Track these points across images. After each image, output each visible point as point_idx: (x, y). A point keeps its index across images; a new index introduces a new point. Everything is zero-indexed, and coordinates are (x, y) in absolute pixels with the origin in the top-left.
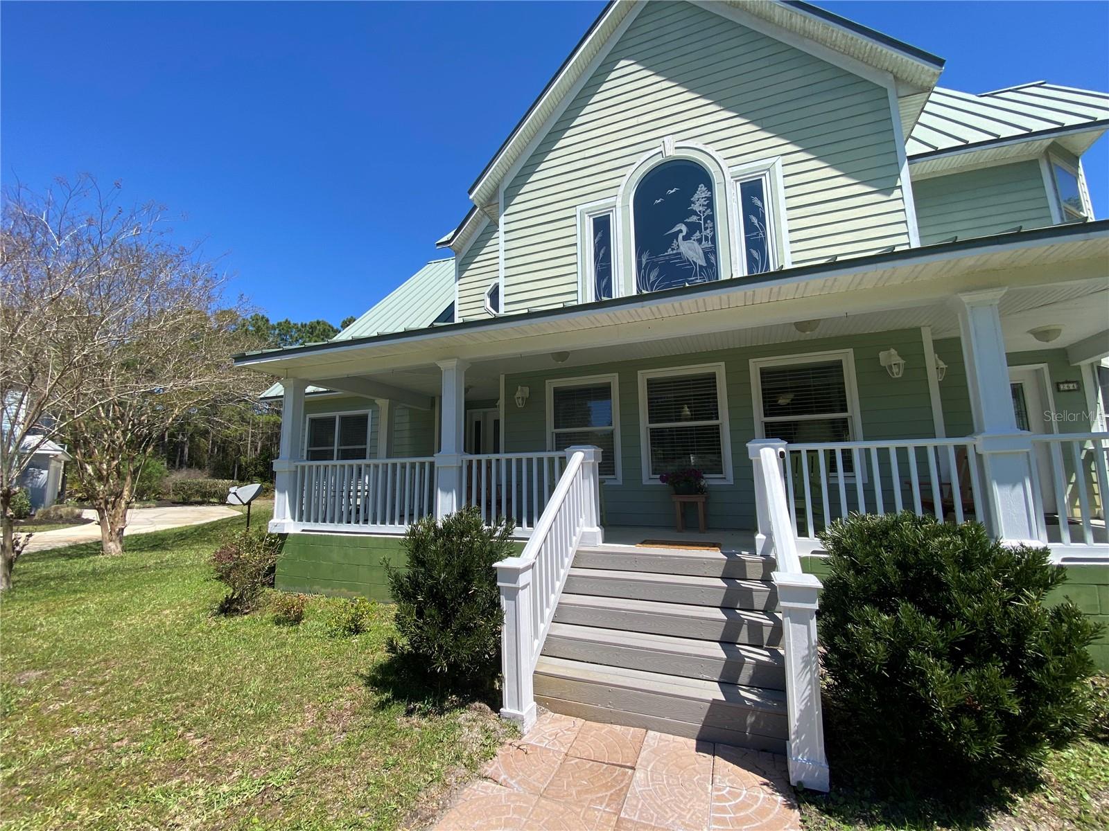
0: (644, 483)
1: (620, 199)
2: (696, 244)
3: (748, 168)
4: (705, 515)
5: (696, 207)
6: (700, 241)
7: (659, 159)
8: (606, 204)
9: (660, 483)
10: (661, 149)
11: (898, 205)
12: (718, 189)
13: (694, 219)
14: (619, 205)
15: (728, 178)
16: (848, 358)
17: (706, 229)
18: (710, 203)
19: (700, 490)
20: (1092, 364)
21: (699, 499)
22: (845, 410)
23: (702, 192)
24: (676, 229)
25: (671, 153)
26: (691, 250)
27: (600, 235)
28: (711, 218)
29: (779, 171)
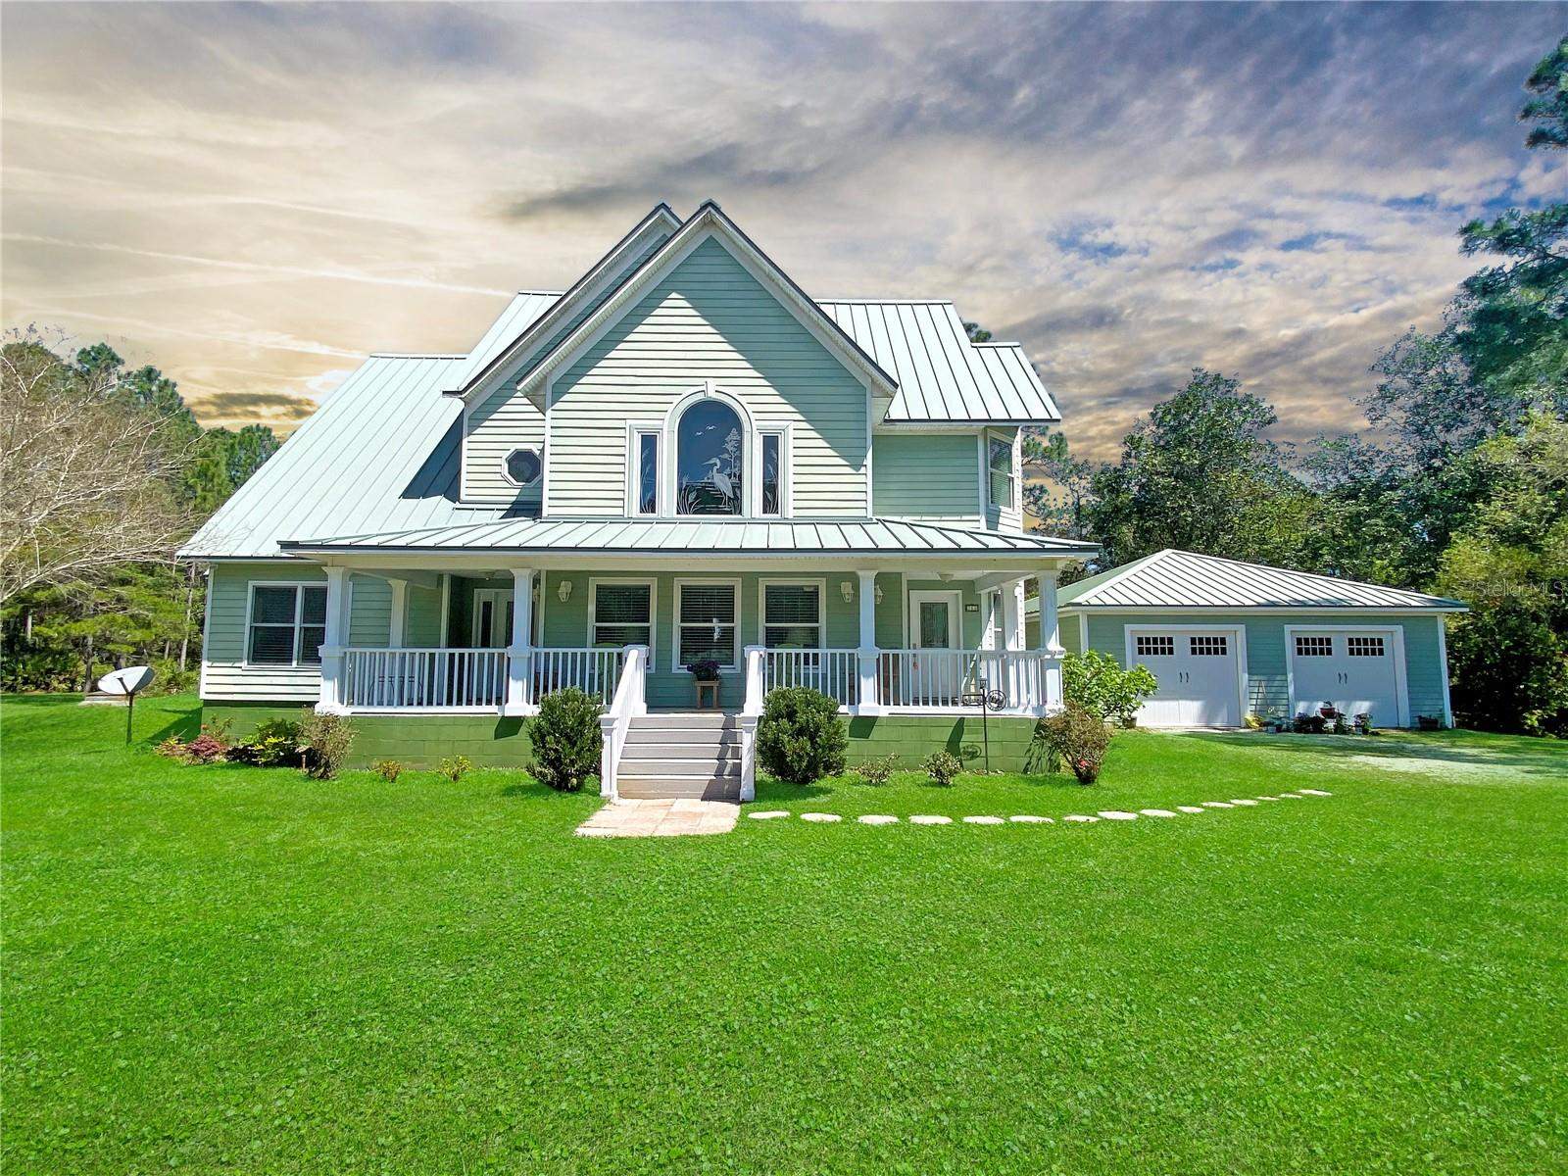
0: (673, 672)
1: (666, 423)
2: (727, 478)
3: (771, 426)
4: (718, 696)
5: (729, 447)
6: (730, 476)
7: (701, 396)
8: (654, 425)
9: (686, 671)
10: (704, 388)
11: (862, 479)
12: (746, 437)
13: (726, 456)
14: (665, 429)
15: (754, 429)
16: (822, 585)
17: (735, 467)
18: (739, 447)
19: (716, 677)
20: (990, 593)
21: (715, 684)
22: (817, 622)
23: (733, 435)
24: (711, 462)
25: (712, 394)
26: (723, 483)
27: (647, 451)
28: (740, 458)
29: (792, 434)
